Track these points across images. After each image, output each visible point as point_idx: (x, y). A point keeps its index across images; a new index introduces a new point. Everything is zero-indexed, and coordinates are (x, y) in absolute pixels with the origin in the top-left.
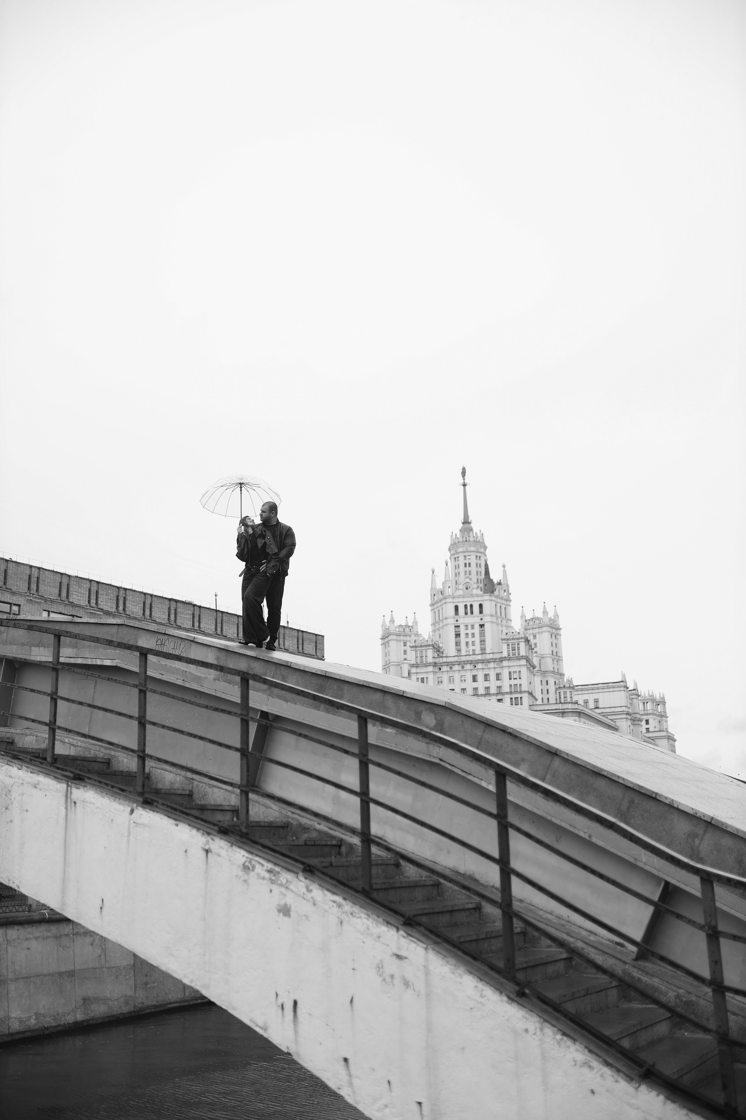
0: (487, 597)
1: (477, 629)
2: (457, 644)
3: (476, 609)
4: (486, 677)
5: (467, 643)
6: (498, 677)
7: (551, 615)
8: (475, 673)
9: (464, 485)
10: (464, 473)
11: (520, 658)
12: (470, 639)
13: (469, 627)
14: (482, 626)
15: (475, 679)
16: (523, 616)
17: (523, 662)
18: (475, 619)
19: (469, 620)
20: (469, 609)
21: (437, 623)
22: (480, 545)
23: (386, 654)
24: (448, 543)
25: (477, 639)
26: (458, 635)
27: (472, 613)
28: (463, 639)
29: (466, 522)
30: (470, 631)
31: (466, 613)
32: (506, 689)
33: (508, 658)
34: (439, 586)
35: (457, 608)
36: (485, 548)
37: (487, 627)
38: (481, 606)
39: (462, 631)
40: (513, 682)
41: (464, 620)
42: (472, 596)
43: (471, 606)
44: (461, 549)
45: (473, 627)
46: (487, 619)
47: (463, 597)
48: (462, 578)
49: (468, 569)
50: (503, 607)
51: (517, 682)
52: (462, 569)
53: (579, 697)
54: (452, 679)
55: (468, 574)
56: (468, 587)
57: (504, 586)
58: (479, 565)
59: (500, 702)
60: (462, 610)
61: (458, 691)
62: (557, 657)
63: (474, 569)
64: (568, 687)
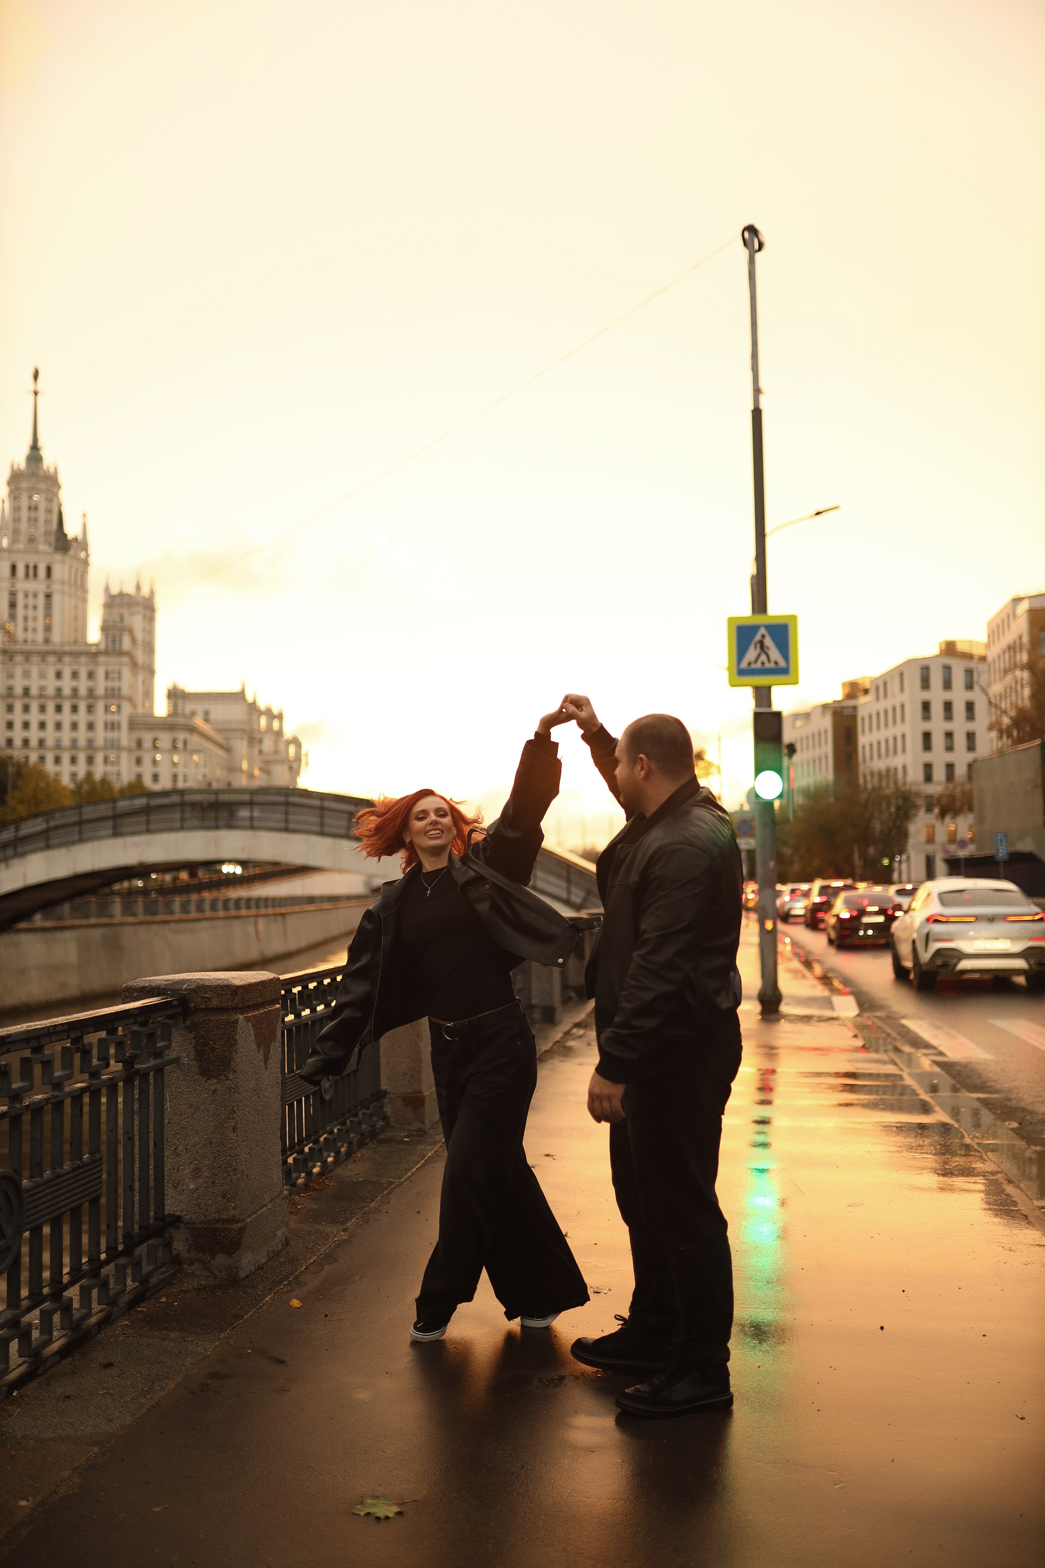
0: (58, 557)
1: (41, 601)
2: (13, 617)
3: (42, 572)
4: (75, 675)
5: (26, 618)
6: (91, 675)
7: (145, 592)
8: (59, 667)
9: (36, 393)
10: (36, 376)
11: (121, 653)
12: (30, 613)
13: (31, 596)
14: (48, 596)
15: (59, 675)
16: (107, 589)
17: (125, 659)
18: (39, 586)
19: (30, 586)
20: (32, 572)
22: (51, 482)
24: (6, 475)
25: (41, 612)
26: (13, 605)
27: (35, 575)
28: (20, 611)
29: (35, 447)
30: (31, 601)
31: (27, 575)
32: (100, 691)
33: (106, 653)
35: (14, 568)
36: (59, 487)
37: (56, 599)
38: (49, 570)
39: (20, 601)
40: (110, 684)
41: (22, 585)
42: (37, 552)
43: (35, 568)
44: (24, 485)
45: (35, 596)
46: (56, 587)
47: (25, 552)
48: (24, 526)
49: (33, 514)
50: (80, 573)
51: (116, 684)
52: (24, 514)
53: (188, 708)
54: (26, 674)
55: (33, 521)
56: (31, 540)
57: (83, 544)
58: (49, 511)
59: (90, 709)
60: (21, 571)
61: (34, 691)
62: (149, 648)
63: (42, 515)
64: (175, 695)
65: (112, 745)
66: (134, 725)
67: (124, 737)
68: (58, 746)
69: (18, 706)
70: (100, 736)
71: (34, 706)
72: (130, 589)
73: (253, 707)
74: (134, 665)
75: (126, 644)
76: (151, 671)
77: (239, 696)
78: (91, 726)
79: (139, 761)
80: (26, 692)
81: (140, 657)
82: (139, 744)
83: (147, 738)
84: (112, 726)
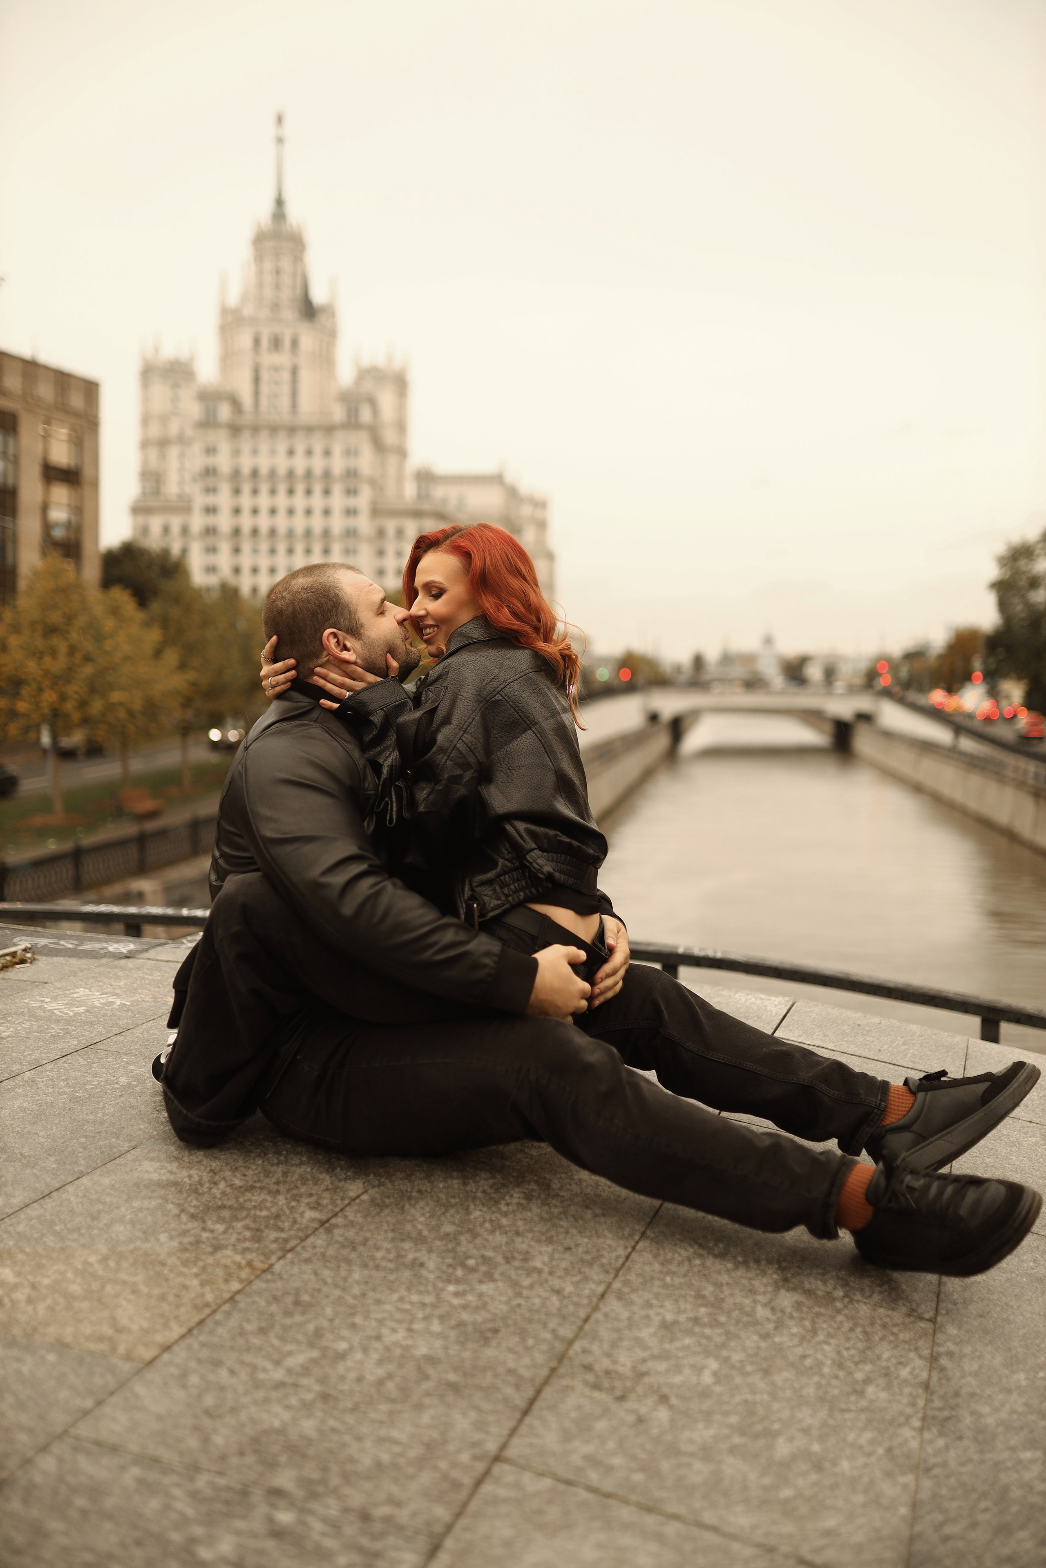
0: (305, 326)
1: (286, 376)
2: (257, 394)
3: (287, 343)
4: (309, 453)
5: (270, 394)
7: (398, 364)
8: (291, 443)
9: (280, 140)
10: (280, 120)
11: (360, 427)
12: (273, 389)
13: (275, 371)
14: (294, 371)
15: (291, 452)
17: (366, 436)
18: (283, 359)
19: (275, 359)
20: (276, 343)
21: (227, 357)
22: (297, 243)
23: (146, 399)
25: (286, 389)
26: (257, 380)
27: (281, 348)
28: (264, 387)
29: (280, 202)
30: (274, 376)
31: (272, 348)
32: (338, 470)
33: (344, 425)
34: (233, 299)
35: (257, 340)
36: (305, 247)
37: (303, 374)
38: (294, 341)
39: (265, 376)
40: (348, 463)
41: (268, 359)
42: (281, 321)
43: (281, 338)
44: (270, 246)
45: (280, 370)
46: (303, 361)
47: (269, 321)
48: (268, 293)
49: (278, 278)
50: (327, 345)
51: (355, 463)
52: (269, 279)
53: (439, 492)
54: (255, 452)
55: (277, 286)
56: (276, 306)
57: (329, 310)
58: (294, 275)
59: (327, 492)
60: (265, 343)
61: (264, 470)
62: (401, 426)
63: (286, 279)
64: (425, 477)
65: (351, 533)
66: (376, 512)
67: (364, 524)
68: (290, 534)
69: (246, 488)
70: (338, 523)
71: (264, 488)
72: (380, 360)
73: (512, 493)
74: (378, 444)
75: (366, 415)
76: (402, 453)
77: (498, 479)
78: (327, 512)
79: (381, 553)
80: (255, 473)
81: (389, 437)
82: (381, 533)
83: (391, 526)
84: (351, 512)
